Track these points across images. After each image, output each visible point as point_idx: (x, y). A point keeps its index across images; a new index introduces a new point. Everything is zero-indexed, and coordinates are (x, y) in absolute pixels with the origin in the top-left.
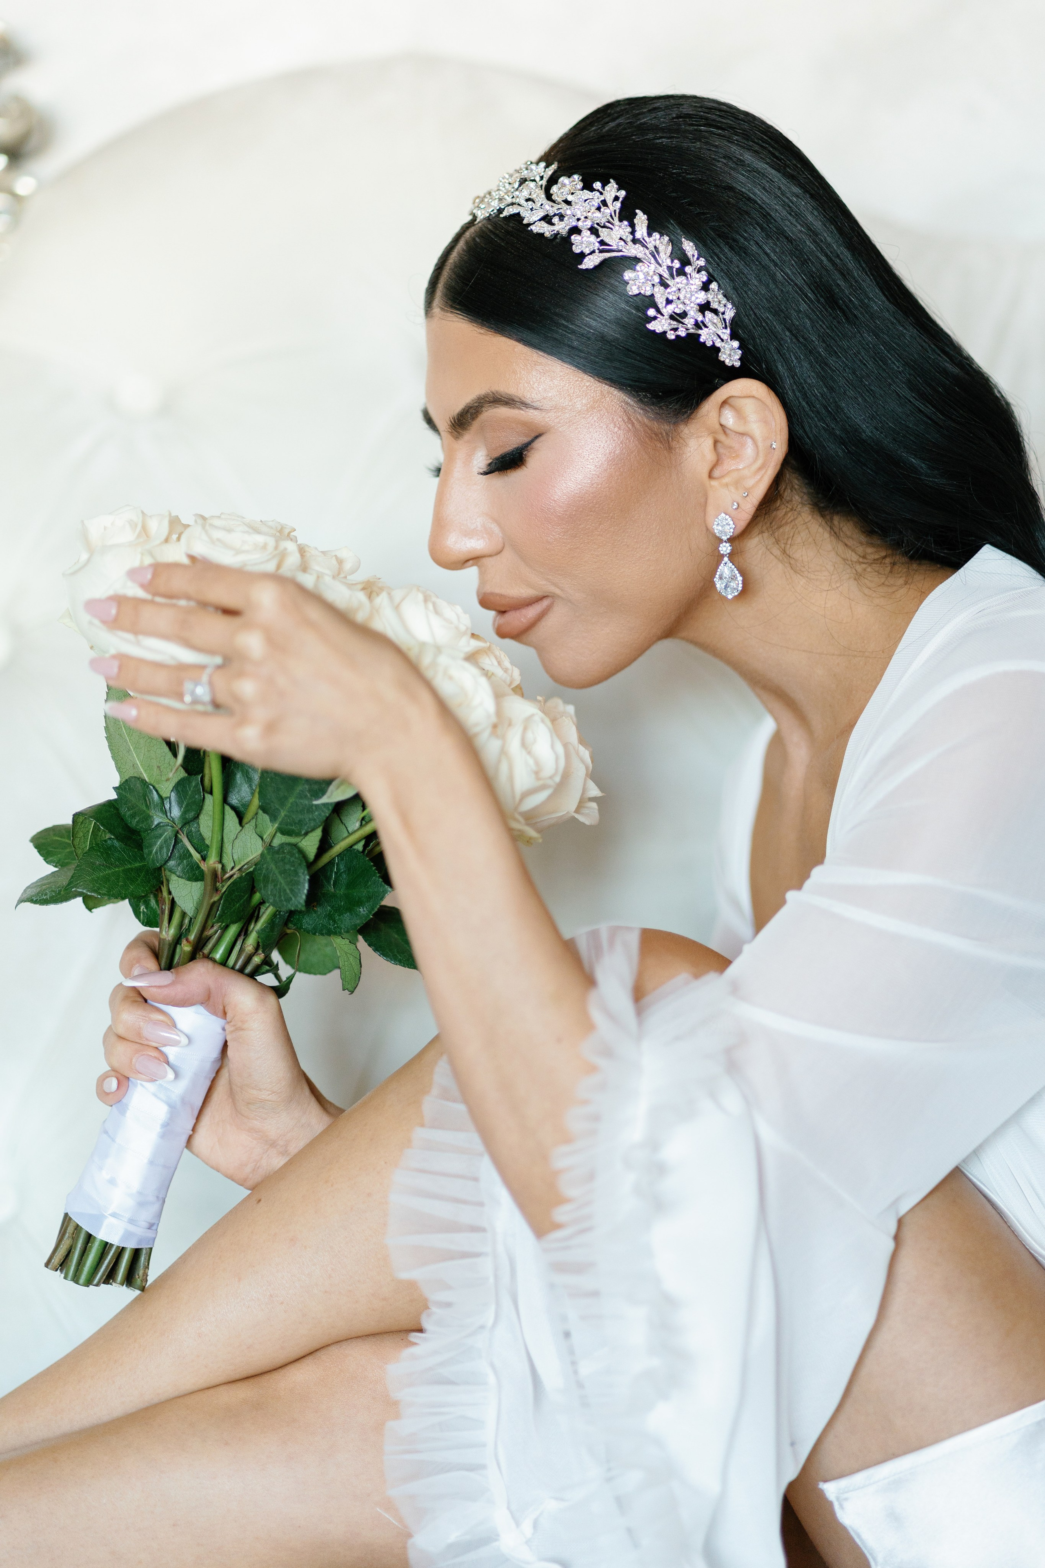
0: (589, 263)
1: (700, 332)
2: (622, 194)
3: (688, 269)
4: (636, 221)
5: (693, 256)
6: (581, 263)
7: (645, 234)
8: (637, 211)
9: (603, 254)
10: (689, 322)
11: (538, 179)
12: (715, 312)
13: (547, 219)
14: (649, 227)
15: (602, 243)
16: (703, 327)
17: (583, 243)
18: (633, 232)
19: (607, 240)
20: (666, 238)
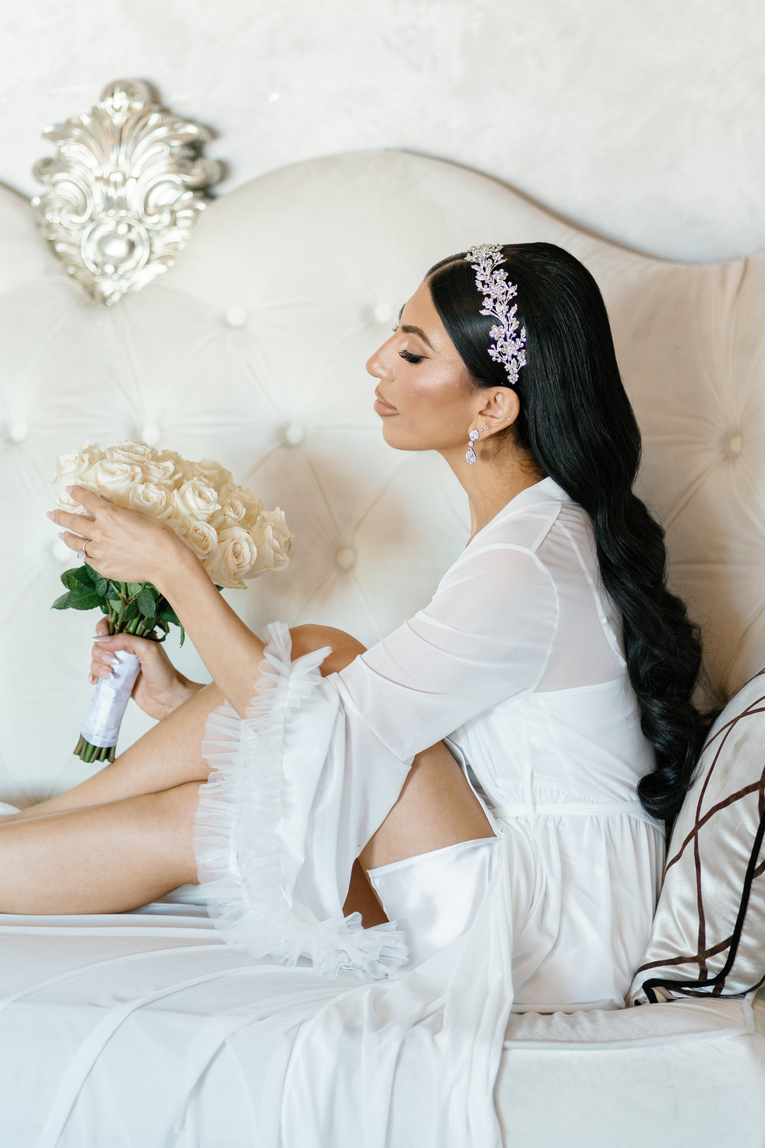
0: (484, 312)
1: (507, 364)
2: (516, 294)
3: (517, 339)
4: (512, 308)
5: (523, 336)
6: (481, 310)
7: (512, 316)
8: (516, 305)
9: (492, 313)
10: (505, 358)
11: (495, 261)
12: (518, 361)
13: (483, 283)
14: (515, 314)
15: (494, 308)
16: (509, 363)
17: (488, 303)
18: (507, 312)
19: (497, 308)
20: (518, 323)
